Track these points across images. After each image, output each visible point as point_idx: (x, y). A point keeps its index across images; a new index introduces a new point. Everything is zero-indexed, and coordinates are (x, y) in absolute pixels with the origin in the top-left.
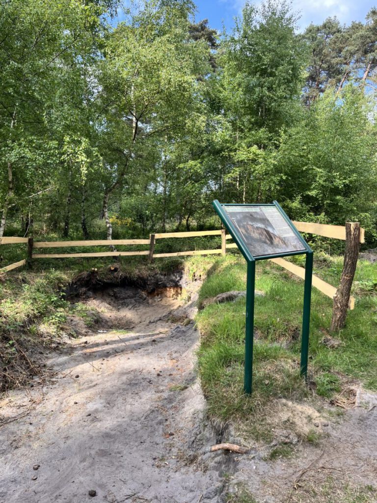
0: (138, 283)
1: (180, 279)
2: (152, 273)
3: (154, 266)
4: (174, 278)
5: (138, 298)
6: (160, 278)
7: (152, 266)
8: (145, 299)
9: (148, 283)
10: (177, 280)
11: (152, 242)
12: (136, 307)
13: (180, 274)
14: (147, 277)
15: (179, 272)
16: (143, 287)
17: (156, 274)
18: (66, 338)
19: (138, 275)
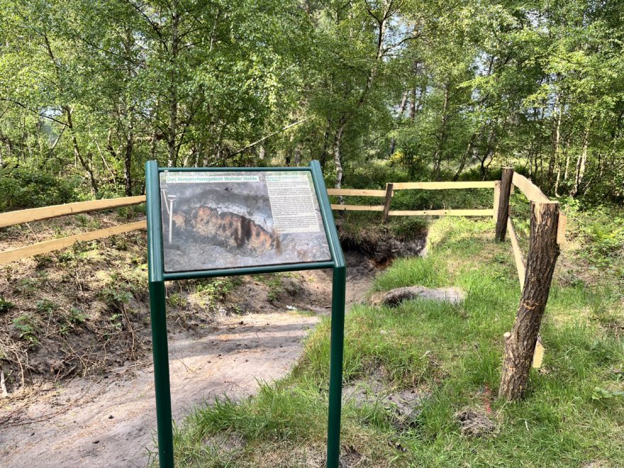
0: (363, 249)
1: (422, 249)
2: (384, 237)
3: (390, 226)
4: (414, 245)
5: (362, 268)
6: (395, 244)
7: (386, 226)
8: (371, 270)
9: (377, 250)
10: (418, 249)
11: (388, 194)
12: (356, 279)
13: (422, 241)
14: (376, 242)
15: (421, 238)
16: (370, 254)
17: (390, 238)
18: (221, 314)
19: (364, 238)
